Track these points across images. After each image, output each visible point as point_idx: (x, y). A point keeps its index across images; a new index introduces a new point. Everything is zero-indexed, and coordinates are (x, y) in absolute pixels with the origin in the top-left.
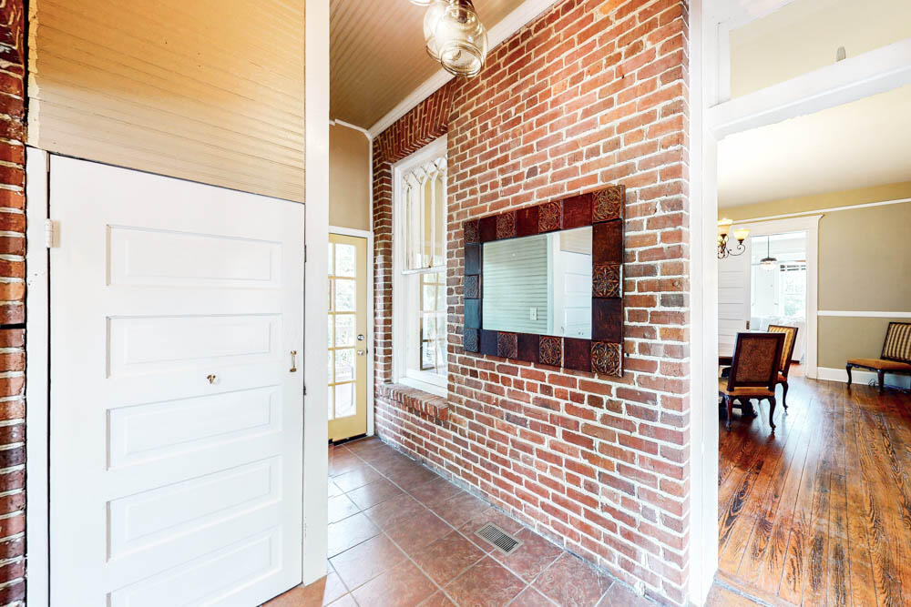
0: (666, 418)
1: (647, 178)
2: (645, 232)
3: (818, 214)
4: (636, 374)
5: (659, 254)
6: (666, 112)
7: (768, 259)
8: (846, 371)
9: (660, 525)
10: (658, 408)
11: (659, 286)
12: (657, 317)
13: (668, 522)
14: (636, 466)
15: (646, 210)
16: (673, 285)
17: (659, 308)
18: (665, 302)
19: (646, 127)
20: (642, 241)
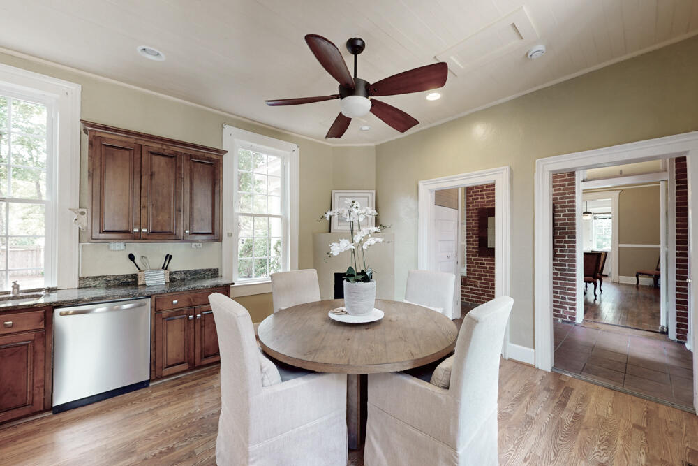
0: (569, 270)
1: (562, 202)
2: (562, 217)
3: (618, 190)
4: (559, 258)
5: (567, 224)
6: (569, 185)
7: (587, 213)
8: (635, 278)
9: (568, 301)
10: (567, 268)
11: (567, 233)
12: (566, 242)
13: (570, 299)
14: (559, 285)
15: (561, 211)
16: (572, 233)
17: (567, 239)
18: (569, 237)
19: (562, 188)
20: (561, 220)
